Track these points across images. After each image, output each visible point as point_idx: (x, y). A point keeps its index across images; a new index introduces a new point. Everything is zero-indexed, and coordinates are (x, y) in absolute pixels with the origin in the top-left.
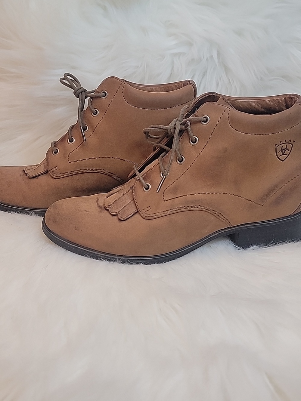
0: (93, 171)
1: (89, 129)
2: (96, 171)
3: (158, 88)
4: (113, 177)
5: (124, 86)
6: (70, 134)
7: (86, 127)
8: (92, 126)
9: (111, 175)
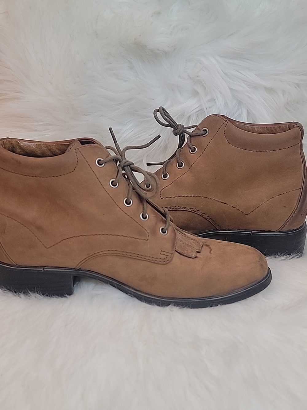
0: (185, 210)
1: (185, 166)
2: (187, 210)
3: (260, 128)
4: (204, 218)
5: (227, 125)
6: (164, 170)
7: (182, 163)
8: (188, 163)
9: (203, 215)
